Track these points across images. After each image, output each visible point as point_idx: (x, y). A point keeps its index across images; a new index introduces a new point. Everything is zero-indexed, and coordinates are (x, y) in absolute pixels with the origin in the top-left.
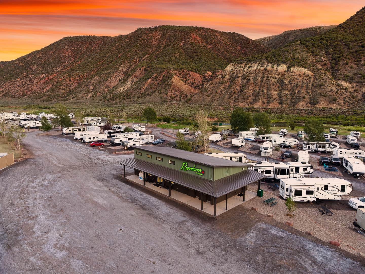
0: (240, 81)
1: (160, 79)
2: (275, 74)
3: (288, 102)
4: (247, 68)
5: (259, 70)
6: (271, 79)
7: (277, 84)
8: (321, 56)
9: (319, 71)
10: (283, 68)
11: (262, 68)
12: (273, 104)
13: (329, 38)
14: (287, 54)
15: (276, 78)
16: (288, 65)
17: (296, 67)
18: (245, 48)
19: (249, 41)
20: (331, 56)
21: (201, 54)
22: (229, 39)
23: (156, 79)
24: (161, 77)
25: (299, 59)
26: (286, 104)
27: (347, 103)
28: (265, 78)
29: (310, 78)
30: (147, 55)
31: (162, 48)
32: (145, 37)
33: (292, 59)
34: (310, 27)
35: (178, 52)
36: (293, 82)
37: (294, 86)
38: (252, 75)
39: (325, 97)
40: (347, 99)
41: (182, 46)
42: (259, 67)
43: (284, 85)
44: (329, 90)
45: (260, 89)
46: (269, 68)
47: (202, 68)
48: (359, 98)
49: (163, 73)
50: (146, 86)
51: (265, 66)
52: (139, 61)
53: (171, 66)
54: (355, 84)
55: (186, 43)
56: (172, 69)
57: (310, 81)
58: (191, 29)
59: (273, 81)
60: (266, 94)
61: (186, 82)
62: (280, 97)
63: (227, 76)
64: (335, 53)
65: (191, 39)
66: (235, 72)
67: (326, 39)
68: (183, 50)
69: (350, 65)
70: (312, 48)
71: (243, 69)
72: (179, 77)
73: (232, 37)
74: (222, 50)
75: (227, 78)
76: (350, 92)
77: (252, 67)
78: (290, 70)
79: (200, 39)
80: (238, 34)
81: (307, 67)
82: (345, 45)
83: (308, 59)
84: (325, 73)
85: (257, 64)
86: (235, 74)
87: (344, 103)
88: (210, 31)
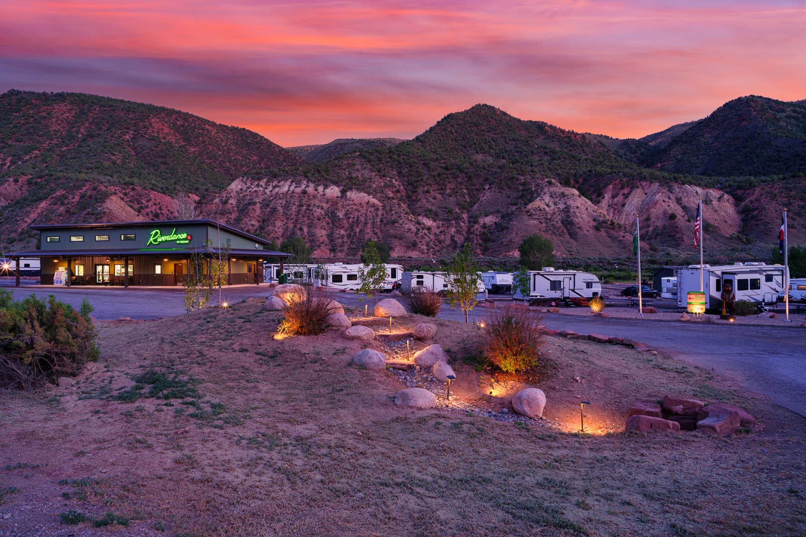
0: (258, 211)
1: (72, 203)
2: (320, 201)
3: (346, 248)
4: (271, 189)
5: (293, 192)
6: (314, 209)
7: (324, 218)
8: (392, 178)
9: (389, 201)
10: (334, 191)
11: (299, 190)
12: (319, 251)
13: (401, 152)
14: (340, 171)
15: (322, 208)
16: (341, 188)
17: (354, 192)
18: (266, 160)
19: (274, 148)
20: (406, 179)
21: (176, 162)
22: (234, 139)
23: (61, 200)
24: (77, 198)
25: (358, 180)
26: (341, 251)
27: (431, 250)
28: (305, 207)
29: (377, 209)
30: (35, 152)
31: (78, 141)
32: (31, 112)
33: (347, 178)
34: (376, 138)
35: (120, 153)
36: (352, 216)
37: (353, 222)
38: (281, 201)
39: (401, 241)
40: (431, 243)
41: (128, 141)
42: (292, 188)
43: (336, 220)
44: (406, 230)
45: (295, 227)
46: (311, 189)
47: (178, 187)
48: (448, 243)
49: (81, 189)
50: (33, 216)
51: (303, 186)
52: (13, 163)
53: (101, 178)
54: (440, 223)
55: (139, 135)
56: (104, 182)
57: (377, 215)
58: (149, 110)
59: (318, 212)
60: (306, 234)
61: (139, 211)
62: (332, 240)
63: (233, 201)
64: (412, 175)
65: (151, 129)
66: (247, 195)
67: (398, 152)
68: (133, 149)
69: (433, 193)
70: (378, 164)
71: (262, 189)
72: (122, 199)
73: (241, 136)
74: (220, 159)
75: (232, 204)
76: (435, 234)
77: (279, 186)
78: (346, 195)
79: (172, 132)
80: (251, 132)
81: (372, 193)
82: (424, 164)
83: (373, 181)
84: (399, 205)
85: (288, 183)
86: (248, 198)
87: (427, 250)
88: (194, 120)
